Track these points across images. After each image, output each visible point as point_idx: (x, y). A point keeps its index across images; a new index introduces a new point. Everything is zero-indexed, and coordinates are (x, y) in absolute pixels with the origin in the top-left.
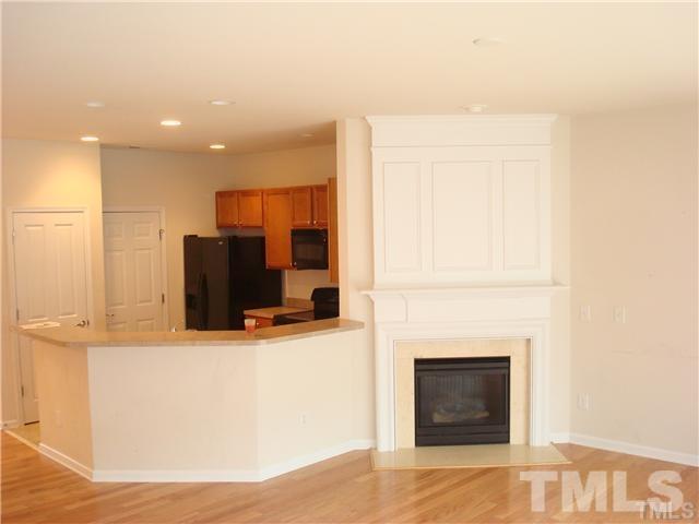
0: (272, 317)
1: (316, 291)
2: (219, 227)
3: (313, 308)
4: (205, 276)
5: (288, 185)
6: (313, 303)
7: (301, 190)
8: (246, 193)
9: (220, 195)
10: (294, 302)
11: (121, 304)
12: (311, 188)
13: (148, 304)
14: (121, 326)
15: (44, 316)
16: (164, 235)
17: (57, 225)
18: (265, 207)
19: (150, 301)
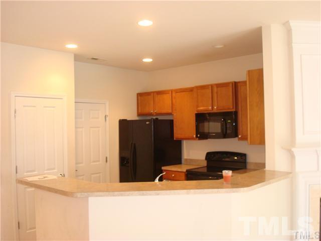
0: (185, 171)
1: (208, 154)
2: (139, 115)
3: (206, 165)
4: (135, 144)
5: (193, 85)
6: (206, 162)
7: (203, 87)
8: (159, 93)
9: (140, 95)
10: (191, 161)
11: (82, 163)
12: (212, 86)
13: (98, 163)
14: (81, 177)
15: (34, 171)
16: (107, 118)
17: (45, 107)
18: (174, 101)
19: (99, 161)
